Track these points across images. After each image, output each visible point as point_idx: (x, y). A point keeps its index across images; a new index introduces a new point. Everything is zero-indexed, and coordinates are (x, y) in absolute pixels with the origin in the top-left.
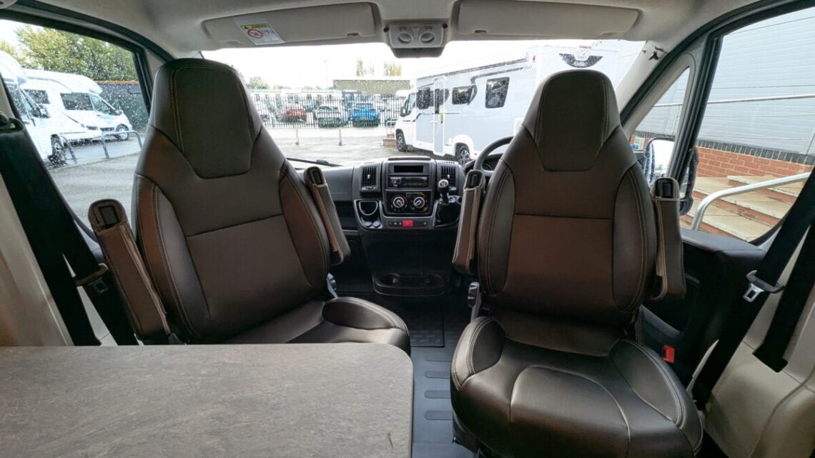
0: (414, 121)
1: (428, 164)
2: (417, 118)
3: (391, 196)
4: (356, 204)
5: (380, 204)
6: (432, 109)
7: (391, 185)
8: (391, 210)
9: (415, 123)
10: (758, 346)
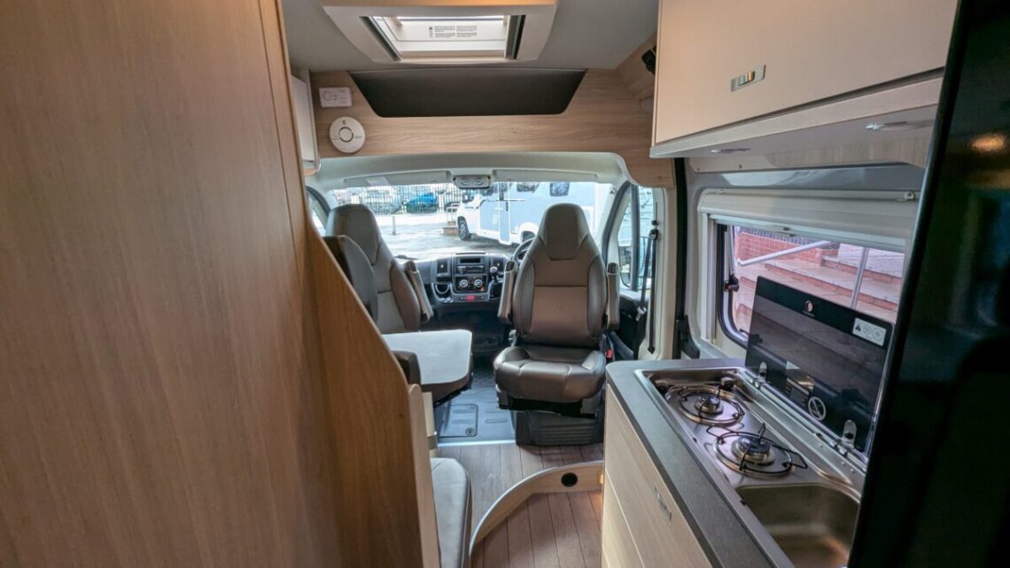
0: (477, 208)
1: (483, 257)
2: (481, 204)
3: (458, 279)
4: (434, 287)
5: (451, 286)
6: (496, 196)
7: (458, 272)
8: (458, 289)
9: (478, 211)
10: (648, 345)
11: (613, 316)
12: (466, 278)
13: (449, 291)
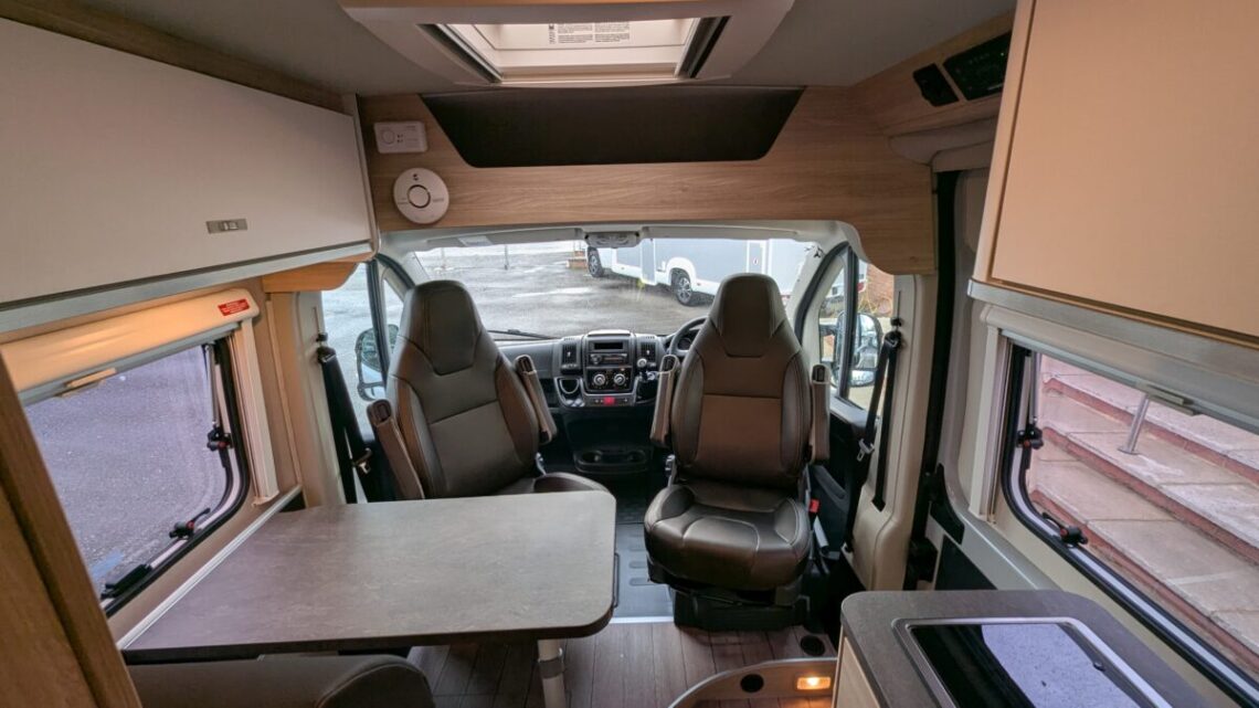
1: (627, 342)
3: (591, 374)
4: (557, 383)
5: (581, 382)
7: (591, 363)
8: (591, 387)
10: (873, 495)
11: (819, 444)
12: (604, 372)
13: (579, 388)
